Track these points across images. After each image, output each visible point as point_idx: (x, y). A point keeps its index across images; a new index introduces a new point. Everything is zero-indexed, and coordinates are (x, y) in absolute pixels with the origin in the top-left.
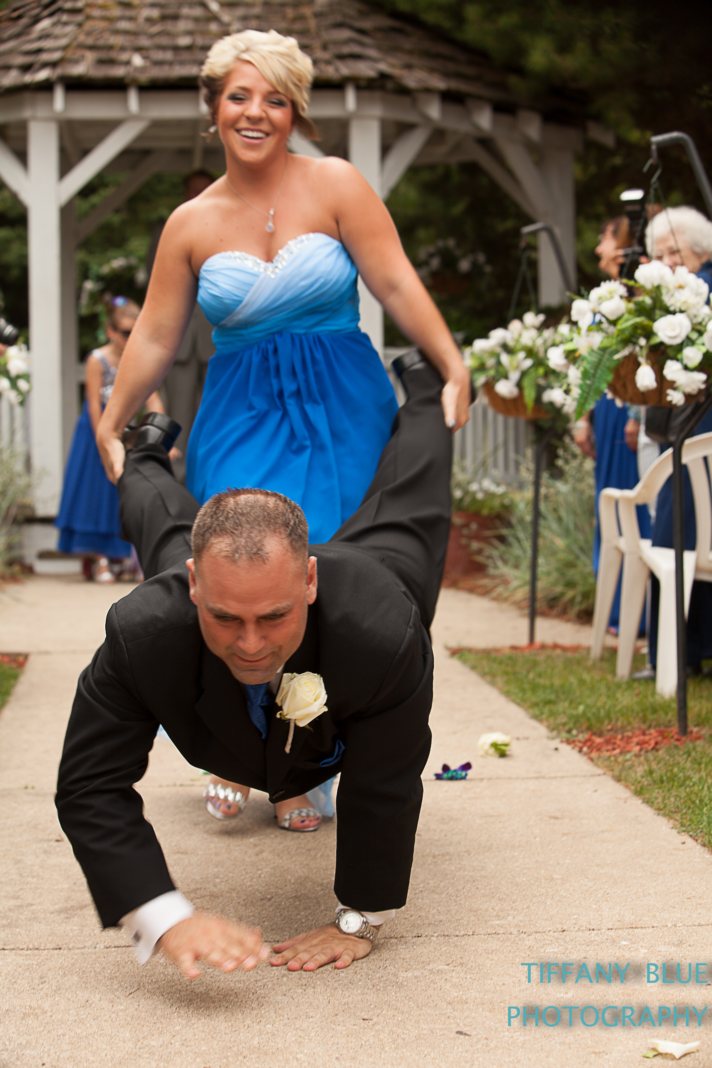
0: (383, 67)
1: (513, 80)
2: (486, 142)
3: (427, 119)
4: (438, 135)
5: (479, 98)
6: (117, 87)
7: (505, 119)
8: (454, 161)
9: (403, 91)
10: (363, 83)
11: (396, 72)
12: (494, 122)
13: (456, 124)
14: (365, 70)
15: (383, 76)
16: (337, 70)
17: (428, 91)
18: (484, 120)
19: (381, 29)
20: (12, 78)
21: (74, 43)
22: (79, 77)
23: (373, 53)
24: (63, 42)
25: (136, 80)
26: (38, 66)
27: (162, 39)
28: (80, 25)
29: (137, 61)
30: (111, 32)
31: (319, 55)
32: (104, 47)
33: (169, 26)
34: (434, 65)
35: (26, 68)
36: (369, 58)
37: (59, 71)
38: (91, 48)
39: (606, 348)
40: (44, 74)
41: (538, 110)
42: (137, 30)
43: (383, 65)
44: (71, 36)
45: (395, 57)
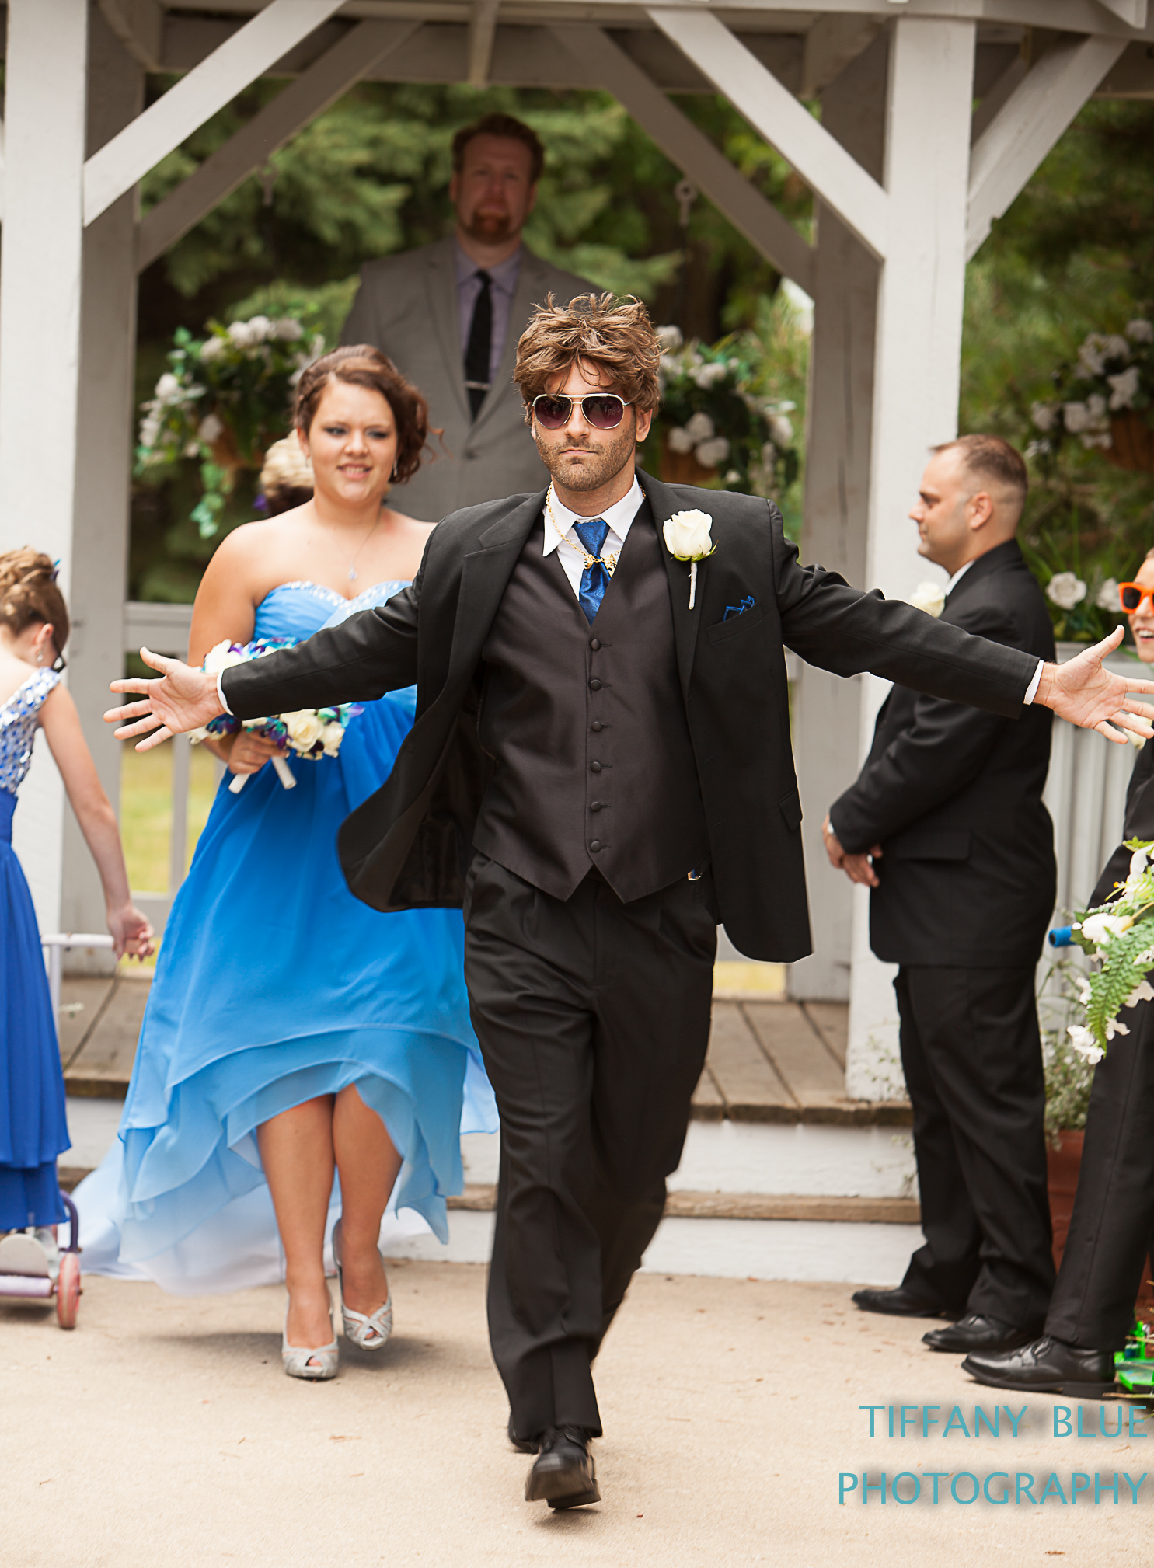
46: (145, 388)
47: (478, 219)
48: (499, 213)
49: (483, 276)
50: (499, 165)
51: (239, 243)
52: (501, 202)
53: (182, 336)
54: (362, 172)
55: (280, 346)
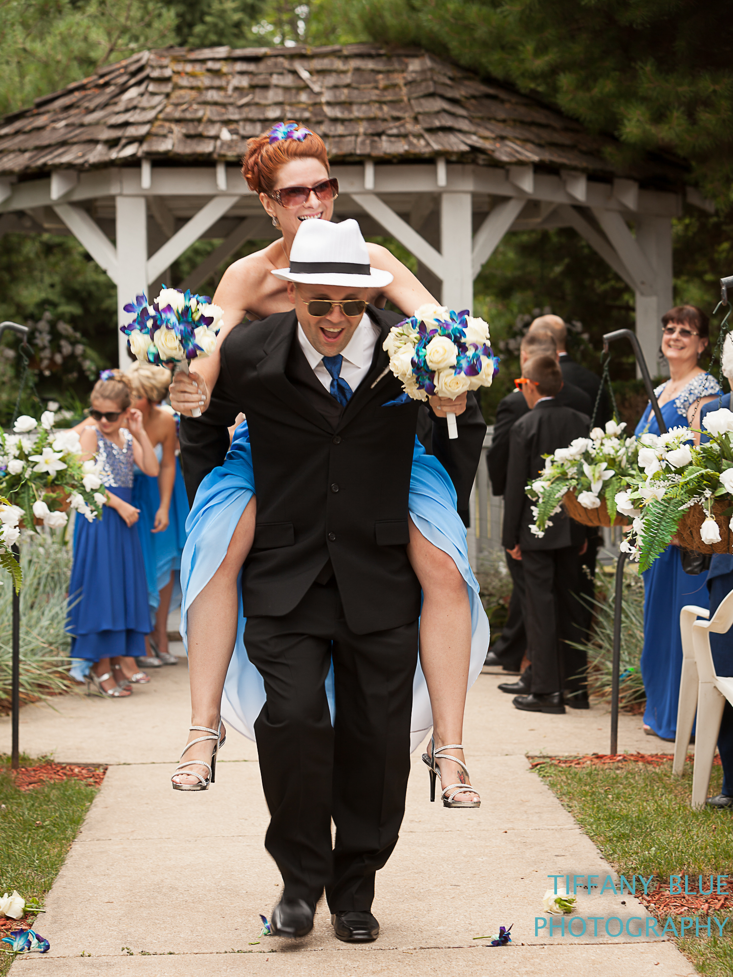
0: (474, 140)
1: (608, 150)
2: (581, 210)
3: (521, 191)
4: (532, 206)
5: (575, 169)
6: (206, 163)
7: (601, 187)
8: (552, 228)
9: (495, 164)
10: (454, 158)
11: (487, 145)
12: (589, 191)
13: (551, 195)
14: (457, 144)
15: (474, 149)
16: (428, 144)
17: (521, 163)
18: (579, 191)
19: (474, 97)
20: (97, 154)
21: (161, 116)
22: (166, 153)
23: (464, 125)
24: (151, 115)
25: (224, 156)
26: (124, 141)
27: (250, 111)
28: (168, 96)
29: (225, 135)
30: (199, 103)
31: (410, 127)
32: (192, 120)
33: (258, 97)
34: (528, 135)
35: (113, 143)
36: (460, 131)
37: (145, 147)
38: (178, 121)
39: (671, 499)
40: (129, 151)
41: (634, 179)
42: (226, 101)
43: (474, 138)
44: (159, 108)
45: (487, 129)
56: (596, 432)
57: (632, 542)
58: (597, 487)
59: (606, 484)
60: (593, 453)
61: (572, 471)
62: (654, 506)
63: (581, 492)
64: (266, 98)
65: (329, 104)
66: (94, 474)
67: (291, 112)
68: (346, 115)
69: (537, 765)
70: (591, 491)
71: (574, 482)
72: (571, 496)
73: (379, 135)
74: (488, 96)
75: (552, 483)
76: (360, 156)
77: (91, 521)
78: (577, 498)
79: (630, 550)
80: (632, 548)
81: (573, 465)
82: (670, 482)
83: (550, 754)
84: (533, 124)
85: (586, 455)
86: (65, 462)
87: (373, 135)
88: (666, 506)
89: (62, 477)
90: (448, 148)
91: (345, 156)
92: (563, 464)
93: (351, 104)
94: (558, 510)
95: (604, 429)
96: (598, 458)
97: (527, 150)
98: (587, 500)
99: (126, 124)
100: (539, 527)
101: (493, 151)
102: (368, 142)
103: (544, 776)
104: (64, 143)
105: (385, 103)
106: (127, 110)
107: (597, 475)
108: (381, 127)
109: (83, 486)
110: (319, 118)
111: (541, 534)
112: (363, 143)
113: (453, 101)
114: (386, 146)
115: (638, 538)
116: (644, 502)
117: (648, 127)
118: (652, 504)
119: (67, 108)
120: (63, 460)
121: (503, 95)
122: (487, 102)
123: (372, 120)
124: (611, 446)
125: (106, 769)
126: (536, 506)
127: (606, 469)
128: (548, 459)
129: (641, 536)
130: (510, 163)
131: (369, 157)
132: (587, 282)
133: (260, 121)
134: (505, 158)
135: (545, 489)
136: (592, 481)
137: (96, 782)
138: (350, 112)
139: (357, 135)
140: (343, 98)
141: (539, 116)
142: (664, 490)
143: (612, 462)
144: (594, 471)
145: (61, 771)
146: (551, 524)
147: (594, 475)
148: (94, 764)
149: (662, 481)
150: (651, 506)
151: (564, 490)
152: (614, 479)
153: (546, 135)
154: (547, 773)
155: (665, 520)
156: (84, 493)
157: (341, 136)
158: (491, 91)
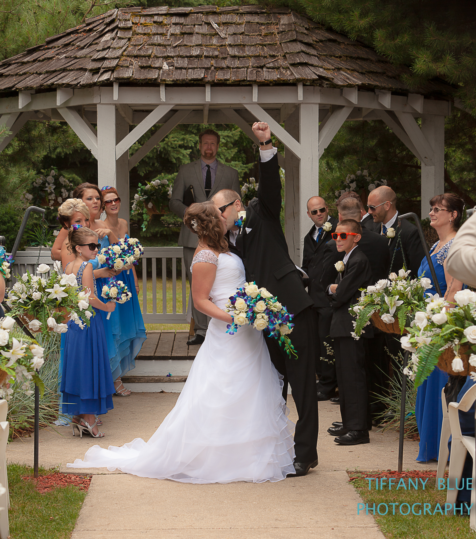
0: (321, 72)
1: (405, 77)
2: (388, 112)
3: (350, 103)
4: (357, 111)
5: (384, 88)
6: (153, 84)
7: (399, 98)
8: (370, 119)
9: (335, 86)
10: (308, 83)
11: (329, 74)
12: (392, 102)
13: (368, 104)
14: (310, 74)
15: (321, 77)
16: (292, 74)
17: (350, 86)
18: (387, 101)
19: (321, 41)
20: (85, 78)
21: (125, 53)
22: (128, 78)
23: (314, 61)
24: (119, 53)
25: (165, 80)
26: (102, 70)
27: (181, 50)
28: (129, 39)
29: (165, 67)
30: (149, 45)
31: (281, 62)
32: (144, 56)
33: (186, 40)
34: (355, 66)
35: (95, 71)
36: (312, 65)
37: (115, 75)
38: (136, 57)
39: (434, 344)
40: (105, 77)
41: (422, 94)
42: (166, 43)
43: (321, 70)
44: (124, 48)
45: (329, 63)
46: (132, 198)
47: (206, 154)
48: (211, 152)
49: (208, 166)
50: (210, 141)
51: (153, 164)
52: (211, 149)
53: (140, 185)
54: (180, 146)
55: (163, 185)
56: (392, 276)
57: (411, 368)
58: (392, 311)
59: (398, 309)
60: (391, 289)
61: (377, 300)
62: (424, 348)
63: (383, 314)
64: (191, 42)
65: (230, 45)
66: (85, 300)
67: (207, 51)
68: (241, 54)
69: (353, 479)
70: (389, 313)
71: (379, 307)
72: (377, 315)
73: (262, 67)
74: (330, 40)
75: (365, 307)
76: (249, 81)
77: (82, 329)
78: (381, 317)
79: (409, 373)
80: (410, 372)
81: (378, 296)
82: (434, 333)
83: (361, 470)
84: (358, 58)
85: (386, 290)
86: (67, 293)
87: (258, 67)
88: (432, 348)
89: (65, 302)
90: (305, 77)
91: (240, 81)
92: (371, 295)
93: (244, 45)
94: (369, 323)
95: (397, 274)
96: (393, 291)
97: (354, 77)
98: (386, 318)
99: (104, 59)
100: (357, 333)
101: (333, 79)
102: (255, 72)
103: (357, 487)
104: (64, 70)
105: (265, 45)
106: (104, 49)
107: (393, 304)
108: (263, 62)
109: (78, 307)
110: (224, 56)
111: (358, 338)
112: (251, 72)
113: (308, 44)
114: (266, 75)
115: (414, 366)
116: (418, 345)
117: (430, 65)
118: (423, 347)
119: (66, 45)
120: (66, 291)
121: (339, 39)
122: (329, 44)
123: (257, 57)
124: (401, 285)
125: (91, 477)
126: (355, 321)
127: (398, 300)
128: (363, 291)
129: (416, 365)
130: (343, 86)
131: (255, 81)
132: (391, 150)
133: (187, 57)
134: (340, 83)
135: (361, 311)
136: (390, 307)
137: (85, 487)
138: (244, 51)
139: (248, 68)
140: (239, 42)
141: (362, 53)
142: (430, 339)
143: (402, 296)
144: (391, 301)
145: (64, 479)
146: (364, 332)
147: (391, 303)
148: (83, 474)
149: (429, 332)
150: (422, 348)
151: (373, 311)
152: (403, 305)
153: (366, 66)
154: (359, 485)
155: (430, 357)
156: (78, 311)
157: (237, 68)
158: (332, 37)
